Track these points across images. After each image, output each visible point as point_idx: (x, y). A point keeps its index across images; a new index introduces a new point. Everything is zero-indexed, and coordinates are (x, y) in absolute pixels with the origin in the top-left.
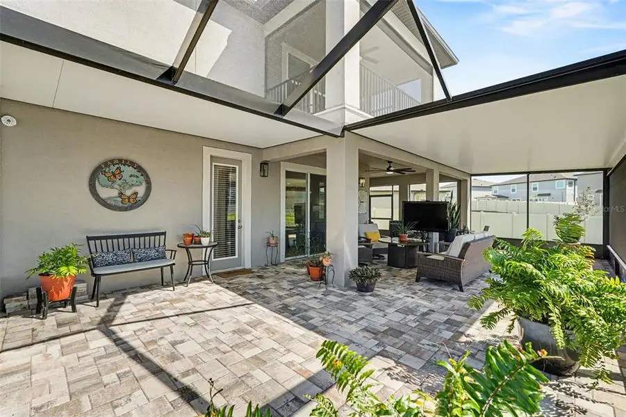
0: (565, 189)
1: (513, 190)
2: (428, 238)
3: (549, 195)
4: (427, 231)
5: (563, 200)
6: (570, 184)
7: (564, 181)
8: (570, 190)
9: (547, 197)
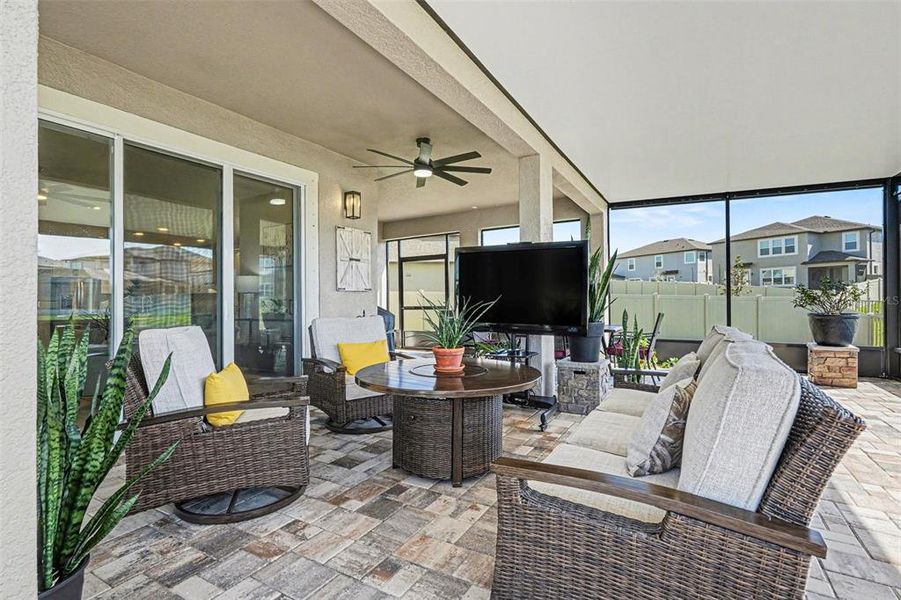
0: (696, 265)
1: (631, 267)
2: (527, 353)
3: (676, 272)
4: (527, 332)
5: (694, 279)
6: (702, 258)
7: (694, 252)
8: (701, 264)
9: (674, 276)
